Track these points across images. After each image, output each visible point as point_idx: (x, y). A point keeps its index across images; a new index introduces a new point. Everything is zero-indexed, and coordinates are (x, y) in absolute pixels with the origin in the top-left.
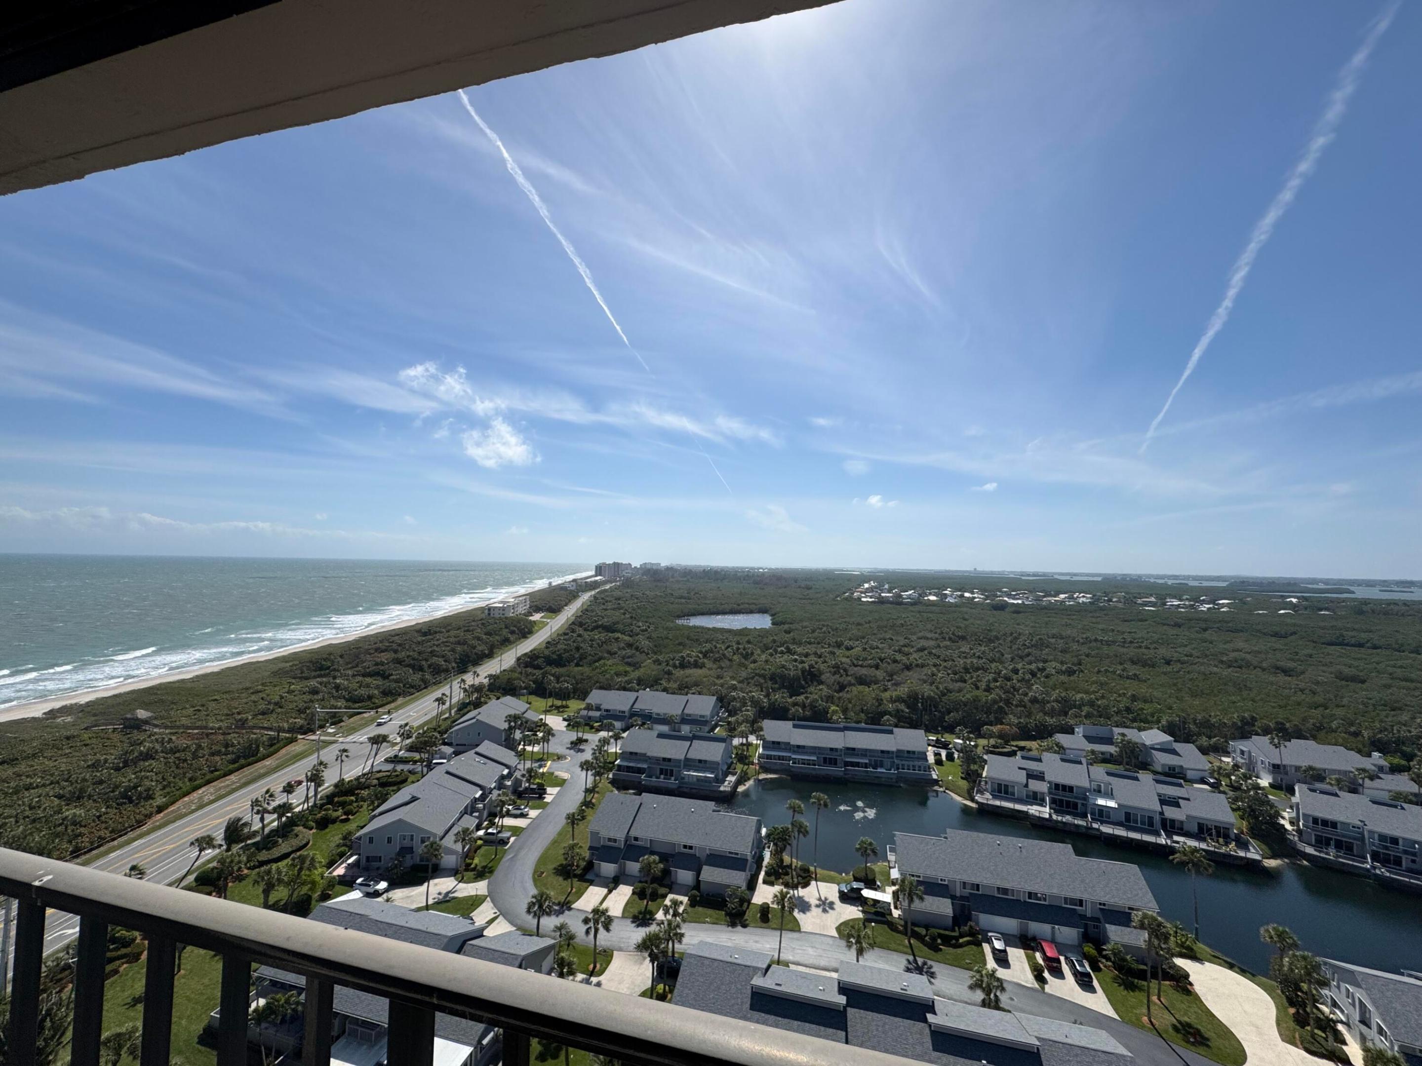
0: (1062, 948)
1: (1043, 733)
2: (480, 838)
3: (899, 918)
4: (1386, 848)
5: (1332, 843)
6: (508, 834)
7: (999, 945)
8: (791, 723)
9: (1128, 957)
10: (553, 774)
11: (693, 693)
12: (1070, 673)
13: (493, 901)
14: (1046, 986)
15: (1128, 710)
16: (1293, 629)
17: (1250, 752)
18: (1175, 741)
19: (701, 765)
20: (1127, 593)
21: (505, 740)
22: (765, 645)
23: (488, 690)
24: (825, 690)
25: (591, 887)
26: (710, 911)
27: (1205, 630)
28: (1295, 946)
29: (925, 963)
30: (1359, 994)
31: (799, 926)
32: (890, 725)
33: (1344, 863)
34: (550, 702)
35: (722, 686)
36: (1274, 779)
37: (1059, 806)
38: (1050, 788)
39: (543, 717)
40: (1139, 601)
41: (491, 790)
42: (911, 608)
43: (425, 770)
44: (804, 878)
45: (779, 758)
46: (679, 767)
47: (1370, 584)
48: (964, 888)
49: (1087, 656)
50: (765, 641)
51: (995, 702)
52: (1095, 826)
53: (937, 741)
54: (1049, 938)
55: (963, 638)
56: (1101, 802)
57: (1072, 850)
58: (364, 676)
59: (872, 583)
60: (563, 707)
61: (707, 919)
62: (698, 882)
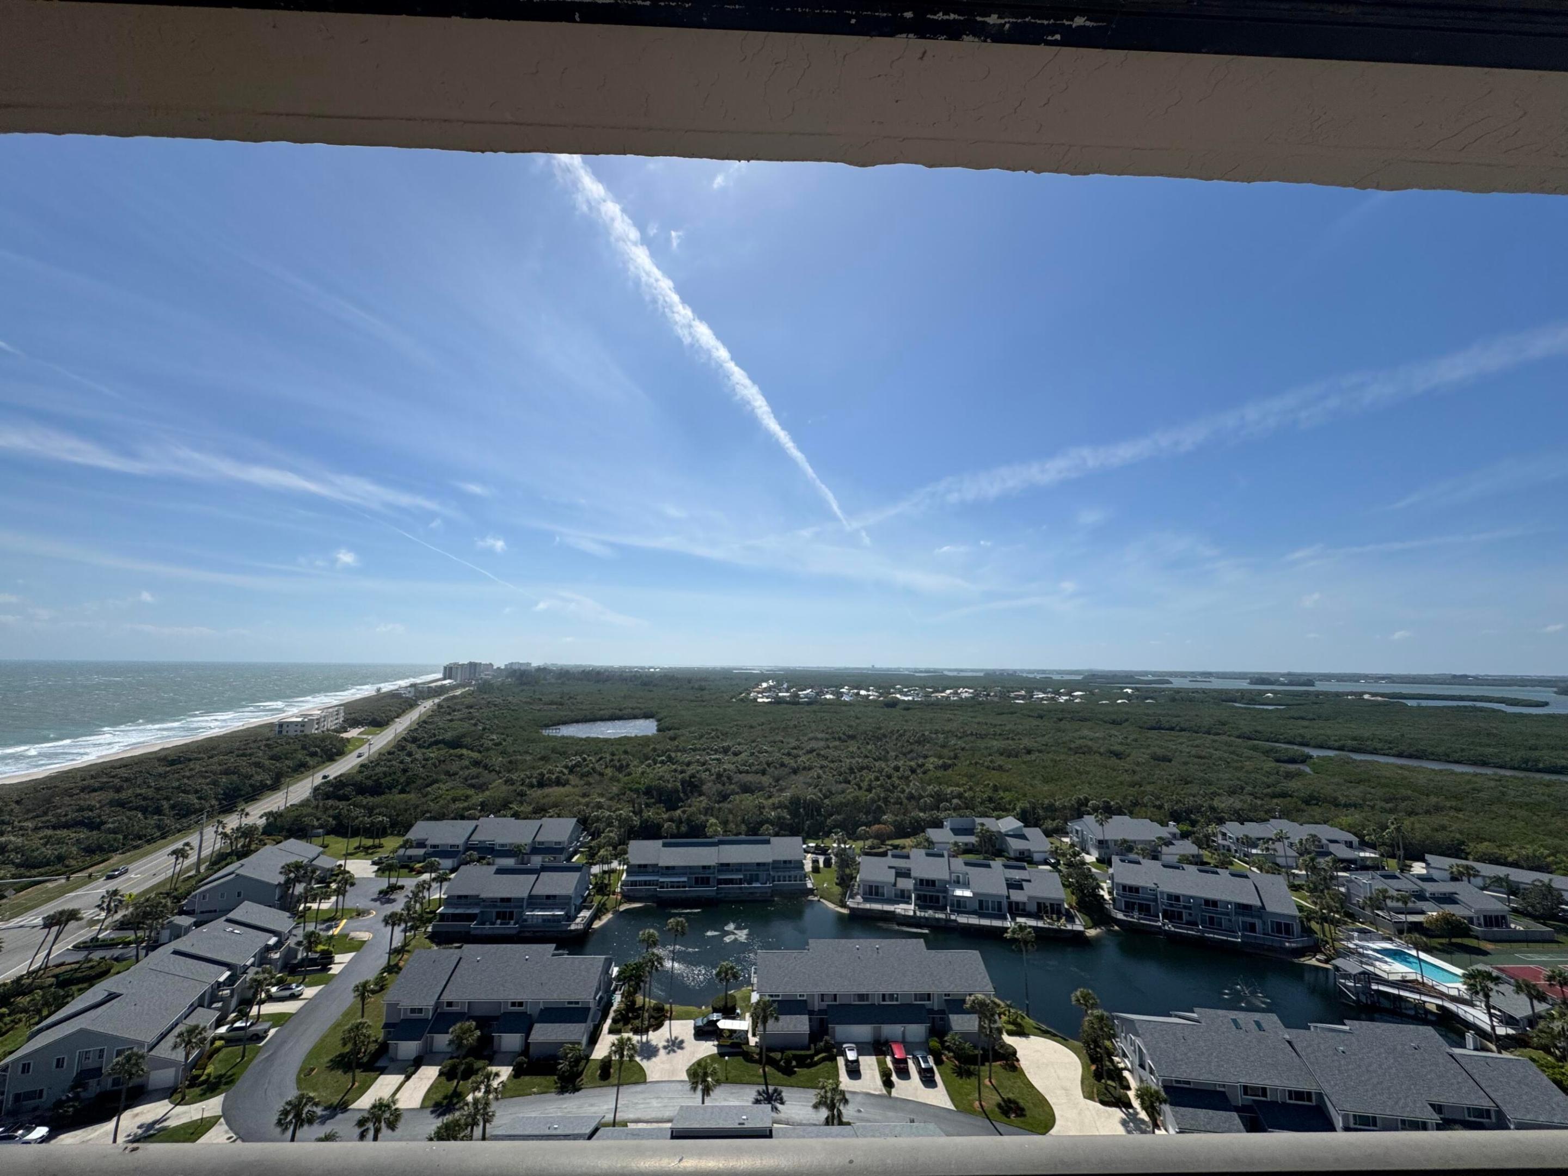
0: (909, 1048)
1: (916, 829)
2: (221, 1037)
3: (756, 1046)
4: (1171, 905)
5: (1136, 907)
6: (266, 1025)
7: (851, 1056)
8: (660, 842)
9: (967, 1045)
10: (347, 935)
11: (551, 817)
12: (945, 767)
13: (228, 1123)
14: (893, 1090)
15: (990, 800)
16: (1126, 717)
17: (1082, 831)
18: (1025, 826)
19: (550, 901)
20: (1003, 687)
21: (280, 898)
22: (644, 754)
23: (263, 833)
24: (703, 802)
25: (382, 1077)
26: (538, 1079)
27: (1061, 720)
28: (1094, 1006)
29: (775, 1091)
30: (1138, 1041)
31: (645, 1075)
32: (769, 835)
33: (1143, 924)
34: (355, 842)
35: (587, 805)
36: (1100, 854)
37: (924, 902)
38: (915, 884)
39: (342, 862)
40: (1012, 695)
41: (245, 969)
42: (807, 708)
43: (142, 953)
44: (656, 1019)
45: (646, 883)
46: (521, 907)
47: (1183, 675)
48: (822, 1000)
49: (963, 749)
50: (645, 751)
51: (873, 801)
52: (953, 917)
53: (817, 847)
54: (900, 1039)
55: (853, 737)
56: (959, 893)
57: (924, 944)
58: (54, 828)
59: (771, 683)
60: (375, 847)
61: (535, 1090)
62: (527, 1045)
